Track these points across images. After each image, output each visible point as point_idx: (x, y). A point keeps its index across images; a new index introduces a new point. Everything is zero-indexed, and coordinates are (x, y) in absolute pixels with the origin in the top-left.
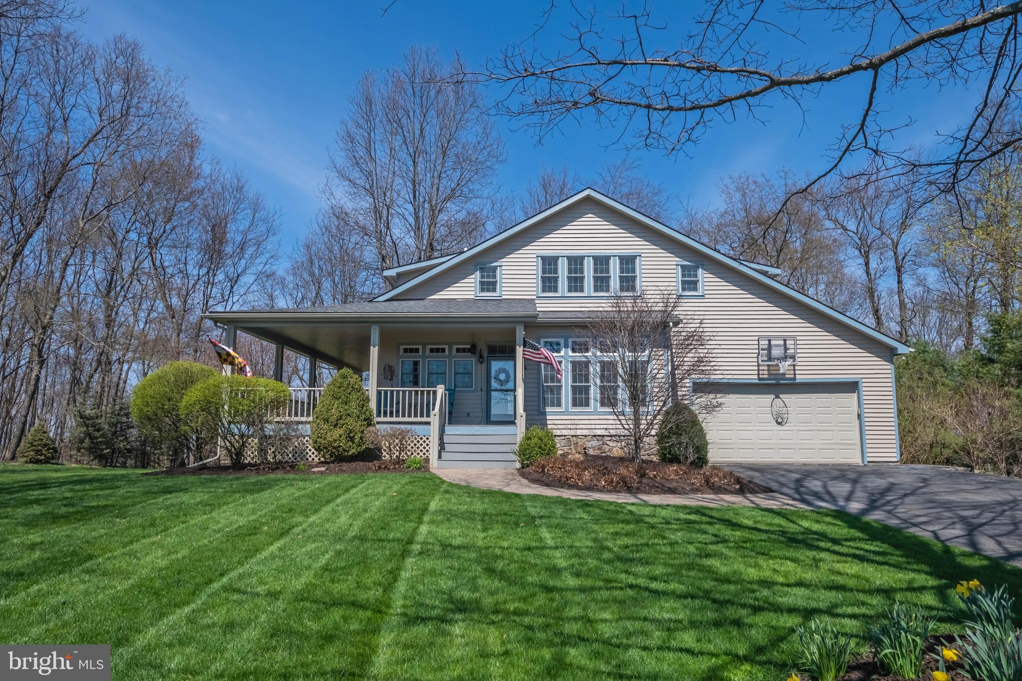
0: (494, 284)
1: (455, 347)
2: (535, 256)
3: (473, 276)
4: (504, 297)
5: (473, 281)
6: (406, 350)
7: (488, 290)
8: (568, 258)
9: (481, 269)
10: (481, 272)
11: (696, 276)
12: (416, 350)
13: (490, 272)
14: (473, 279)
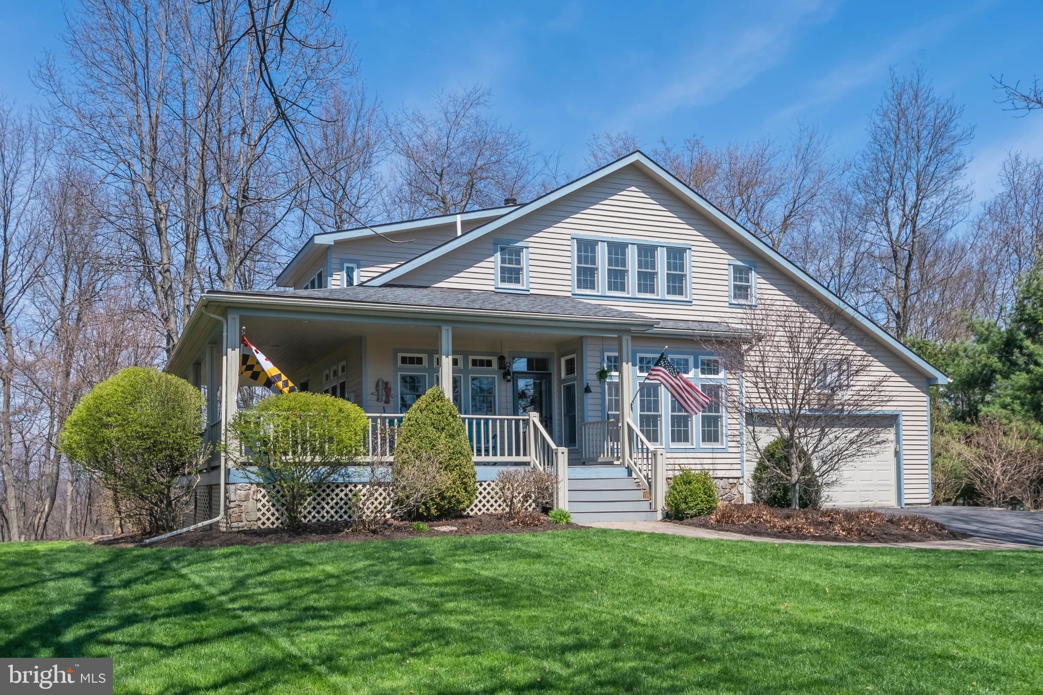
0: (518, 271)
1: (471, 358)
2: (569, 237)
3: (492, 259)
4: (532, 291)
5: (492, 265)
6: (404, 360)
7: (510, 280)
8: (609, 243)
9: (502, 249)
10: (501, 255)
11: (747, 280)
12: (420, 361)
13: (512, 255)
14: (495, 262)
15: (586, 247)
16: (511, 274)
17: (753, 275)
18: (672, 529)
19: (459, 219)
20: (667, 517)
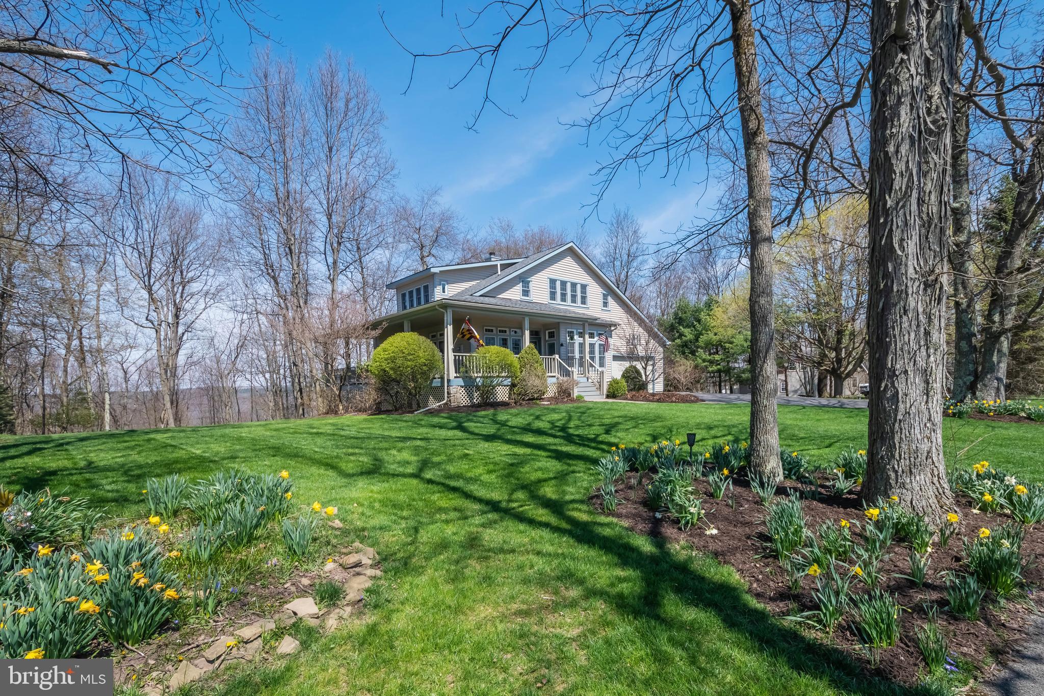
0: (528, 291)
2: (546, 277)
3: (520, 285)
4: (533, 301)
6: (486, 330)
7: (525, 295)
8: (561, 281)
9: (522, 282)
10: (522, 284)
11: (608, 300)
12: (492, 331)
13: (526, 284)
14: (519, 288)
15: (553, 282)
16: (526, 293)
17: (609, 298)
18: (610, 400)
19: (499, 263)
20: (608, 397)
